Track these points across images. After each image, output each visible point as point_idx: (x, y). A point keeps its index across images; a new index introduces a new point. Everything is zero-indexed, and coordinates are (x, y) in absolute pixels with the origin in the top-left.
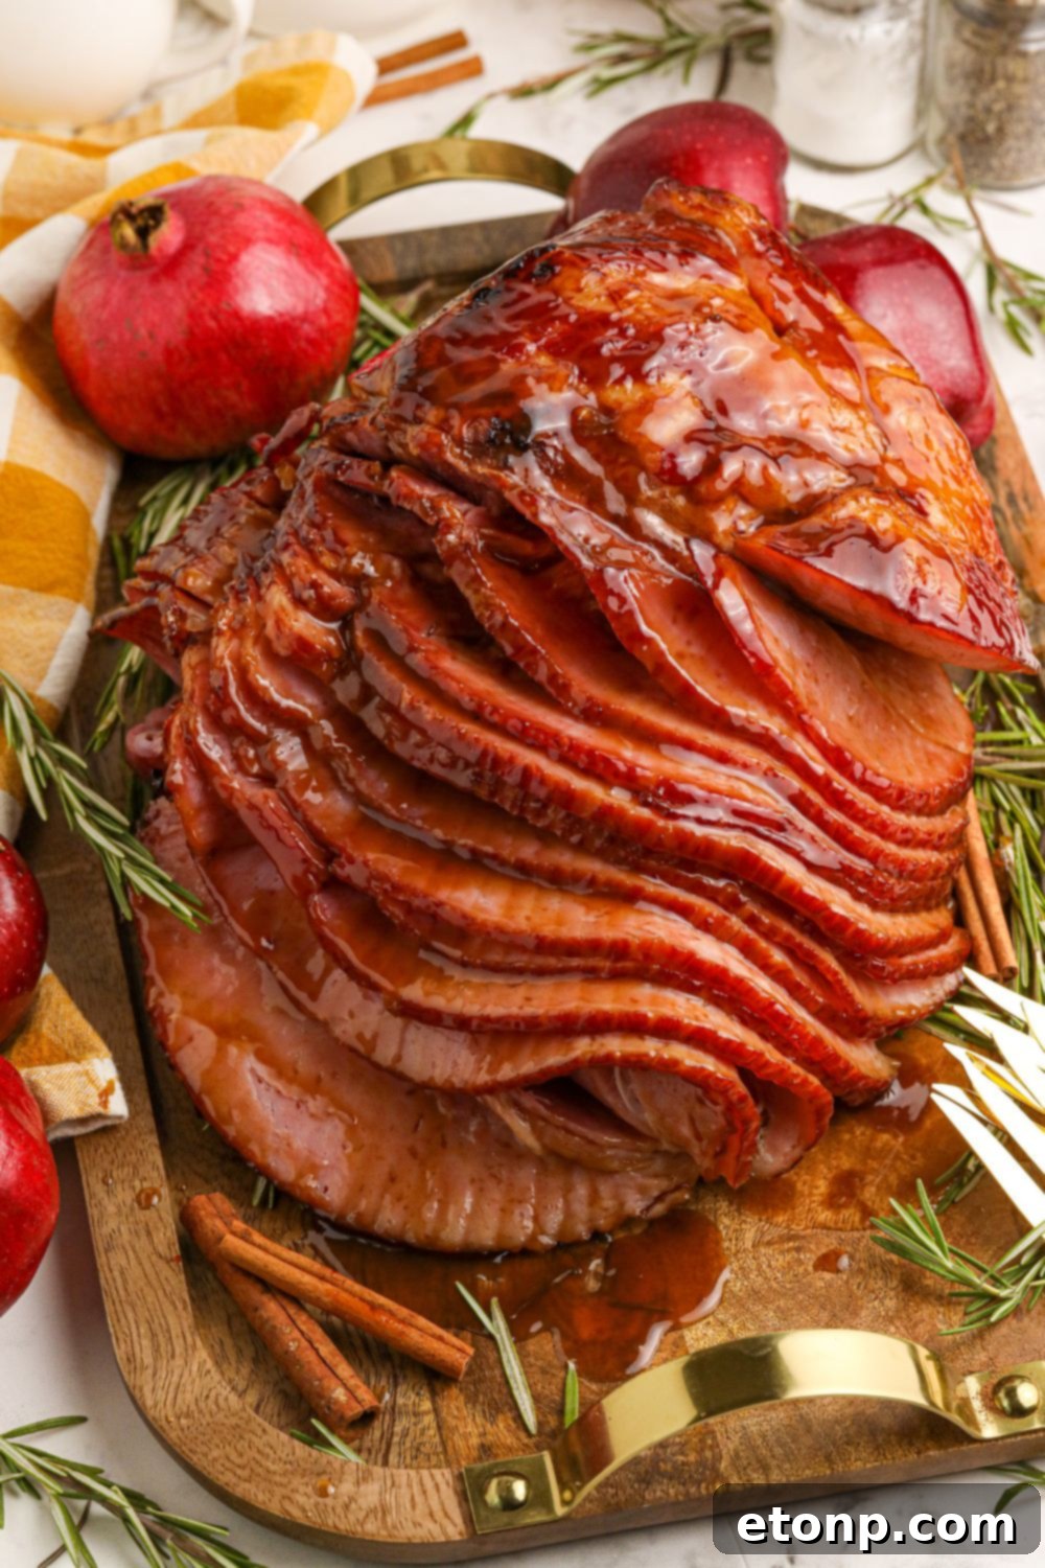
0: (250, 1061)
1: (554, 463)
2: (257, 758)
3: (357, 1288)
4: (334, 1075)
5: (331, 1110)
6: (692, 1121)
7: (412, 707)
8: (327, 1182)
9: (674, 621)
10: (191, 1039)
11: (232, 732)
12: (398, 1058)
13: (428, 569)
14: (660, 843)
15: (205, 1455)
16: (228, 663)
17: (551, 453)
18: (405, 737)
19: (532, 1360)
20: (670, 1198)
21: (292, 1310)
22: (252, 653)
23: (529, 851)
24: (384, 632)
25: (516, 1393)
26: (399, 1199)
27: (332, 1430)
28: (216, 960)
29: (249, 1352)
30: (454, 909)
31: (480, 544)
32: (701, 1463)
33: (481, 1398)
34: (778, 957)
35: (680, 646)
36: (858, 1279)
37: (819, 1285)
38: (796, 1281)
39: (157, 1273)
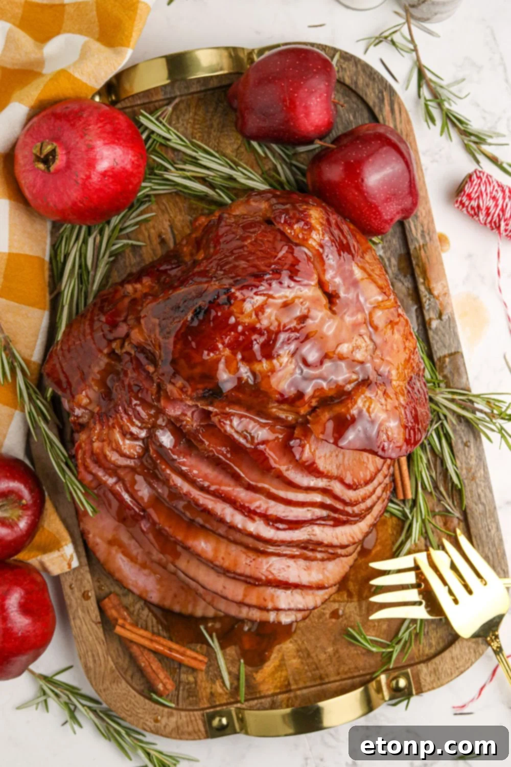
0: (120, 555)
5: (151, 573)
8: (152, 596)
10: (98, 544)
19: (228, 657)
25: (222, 671)
26: (179, 602)
33: (210, 673)
36: (345, 622)
37: (331, 624)
38: (323, 623)
39: (93, 629)
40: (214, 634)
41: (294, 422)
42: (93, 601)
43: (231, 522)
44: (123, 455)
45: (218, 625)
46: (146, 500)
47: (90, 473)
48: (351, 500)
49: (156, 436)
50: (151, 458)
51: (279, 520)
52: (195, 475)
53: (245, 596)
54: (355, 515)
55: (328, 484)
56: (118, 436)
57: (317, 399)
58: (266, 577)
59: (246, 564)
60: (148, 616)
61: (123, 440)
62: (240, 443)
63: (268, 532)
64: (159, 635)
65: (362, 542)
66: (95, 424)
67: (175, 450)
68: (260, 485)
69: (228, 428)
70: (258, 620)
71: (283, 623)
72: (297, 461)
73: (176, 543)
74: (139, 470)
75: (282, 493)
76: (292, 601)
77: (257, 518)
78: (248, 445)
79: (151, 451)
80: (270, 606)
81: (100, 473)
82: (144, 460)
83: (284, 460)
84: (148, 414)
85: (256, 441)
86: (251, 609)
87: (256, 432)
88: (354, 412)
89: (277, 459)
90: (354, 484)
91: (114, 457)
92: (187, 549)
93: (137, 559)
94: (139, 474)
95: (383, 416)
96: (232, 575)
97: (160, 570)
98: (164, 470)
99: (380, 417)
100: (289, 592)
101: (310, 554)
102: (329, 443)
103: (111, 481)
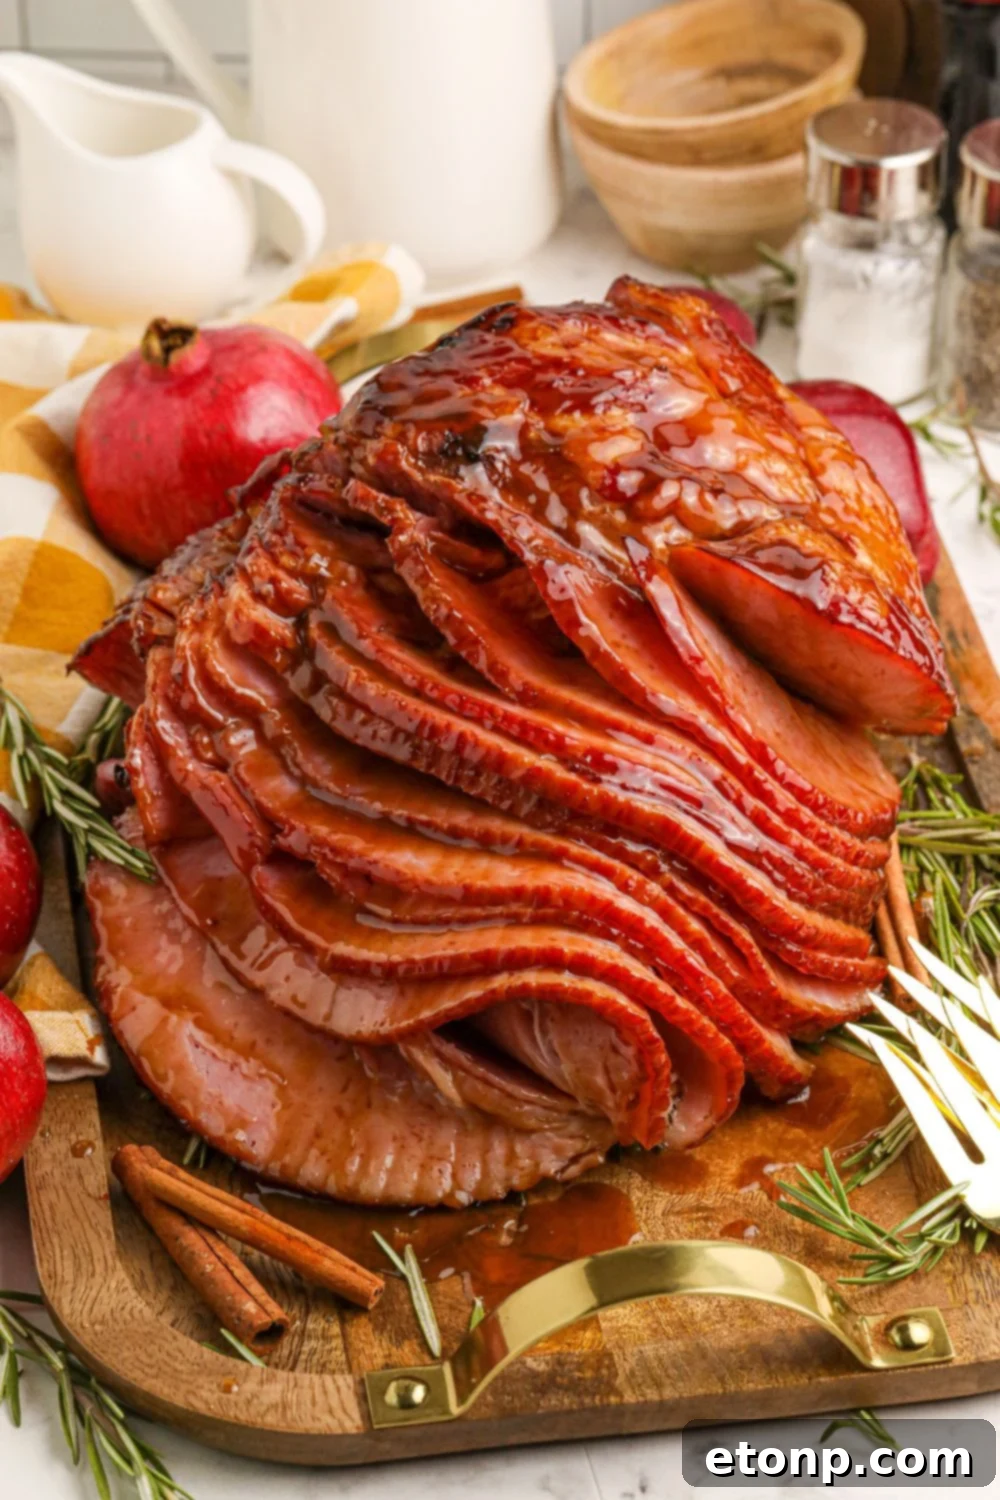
0: (189, 1029)
1: (502, 475)
2: (211, 745)
3: (276, 1222)
4: (268, 1041)
5: (264, 1071)
6: (607, 1071)
7: (358, 684)
8: (255, 1137)
9: (611, 616)
10: (134, 1009)
11: (189, 717)
12: (328, 1017)
13: (383, 580)
14: (584, 804)
15: (116, 1355)
16: (188, 653)
17: (499, 466)
18: (350, 716)
19: (441, 1298)
20: (584, 1160)
21: (211, 1240)
22: (212, 644)
23: (462, 819)
24: (336, 623)
25: (423, 1323)
26: (323, 1153)
27: (240, 1339)
28: (163, 941)
29: (168, 1281)
30: (387, 866)
31: (431, 544)
32: (598, 1379)
33: (389, 1327)
34: (695, 926)
35: (617, 637)
39: (85, 1208)
40: (408, 1249)
42: (97, 1158)
93: (232, 1037)
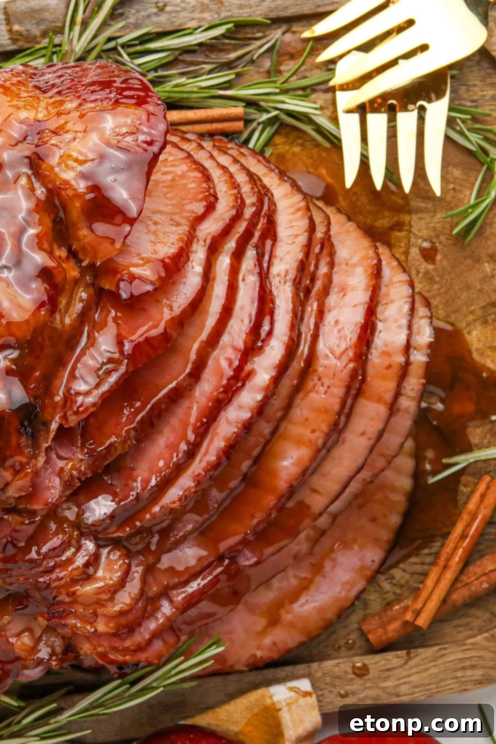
0: (296, 607)
5: (332, 558)
8: (370, 561)
10: (275, 643)
19: (485, 442)
26: (386, 515)
36: (443, 238)
37: (445, 263)
38: (441, 277)
39: (417, 665)
40: (445, 461)
41: (91, 290)
42: (369, 660)
43: (252, 411)
44: (122, 583)
45: (430, 454)
46: (204, 553)
47: (149, 642)
48: (233, 207)
49: (93, 525)
50: (130, 536)
51: (255, 330)
52: (167, 466)
53: (379, 400)
54: (261, 202)
55: (202, 243)
56: (89, 588)
57: (55, 246)
58: (351, 361)
59: (326, 393)
60: (404, 571)
61: (98, 580)
62: (117, 383)
63: (275, 351)
64: (437, 555)
65: (306, 196)
66: (65, 625)
67: (121, 496)
68: (193, 356)
69: (90, 400)
70: (424, 381)
71: (432, 340)
72: (155, 290)
73: (280, 508)
74: (151, 560)
75: (211, 321)
76: (396, 321)
77: (248, 367)
78: (123, 369)
79: (119, 534)
80: (401, 359)
81: (152, 625)
82: (134, 549)
83: (153, 311)
84: (56, 533)
85: (117, 356)
86: (402, 392)
87: (101, 354)
88: (81, 186)
89: (150, 323)
90: (205, 198)
91: (125, 599)
92: (292, 491)
93: (305, 578)
94: (158, 560)
95: (94, 138)
96: (343, 419)
97: (326, 542)
98: (154, 516)
99: (95, 144)
100: (380, 326)
101: (319, 285)
102: (130, 232)
103: (166, 609)
